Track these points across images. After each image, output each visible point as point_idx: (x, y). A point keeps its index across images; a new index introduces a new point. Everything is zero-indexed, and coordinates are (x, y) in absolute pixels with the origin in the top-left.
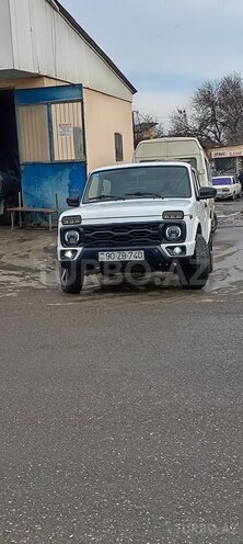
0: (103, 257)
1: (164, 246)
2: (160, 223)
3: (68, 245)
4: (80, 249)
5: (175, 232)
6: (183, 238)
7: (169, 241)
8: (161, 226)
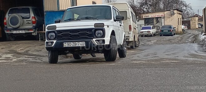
0: (66, 45)
1: (94, 40)
2: (93, 29)
3: (50, 40)
4: (55, 41)
5: (100, 33)
6: (104, 36)
7: (97, 37)
8: (93, 30)
